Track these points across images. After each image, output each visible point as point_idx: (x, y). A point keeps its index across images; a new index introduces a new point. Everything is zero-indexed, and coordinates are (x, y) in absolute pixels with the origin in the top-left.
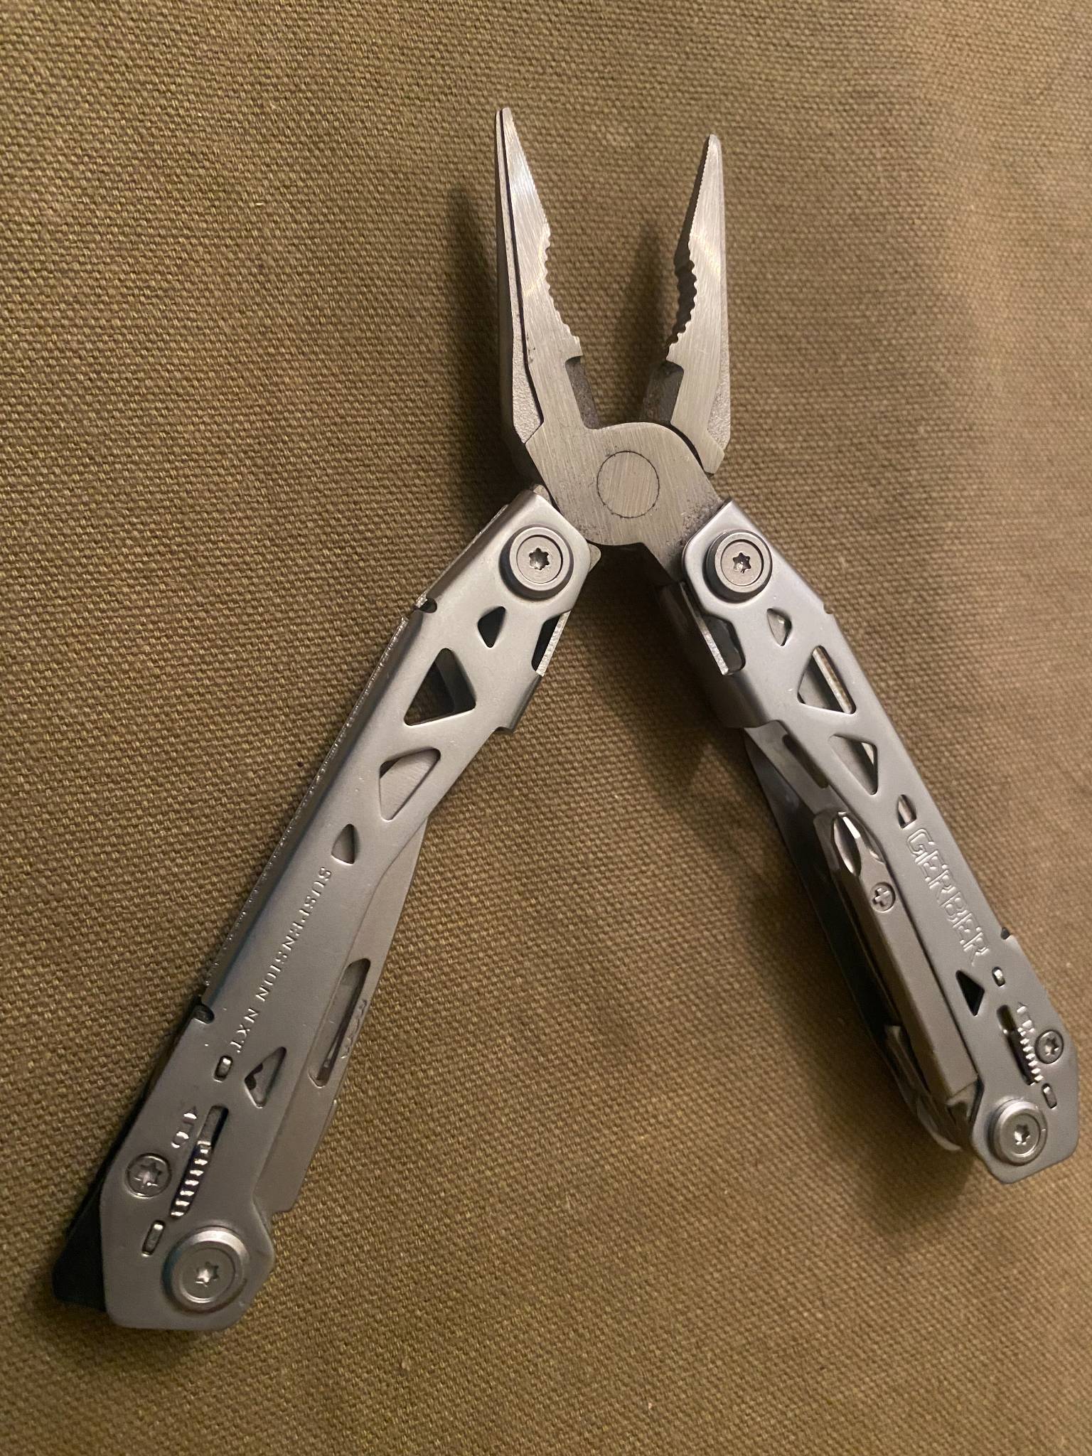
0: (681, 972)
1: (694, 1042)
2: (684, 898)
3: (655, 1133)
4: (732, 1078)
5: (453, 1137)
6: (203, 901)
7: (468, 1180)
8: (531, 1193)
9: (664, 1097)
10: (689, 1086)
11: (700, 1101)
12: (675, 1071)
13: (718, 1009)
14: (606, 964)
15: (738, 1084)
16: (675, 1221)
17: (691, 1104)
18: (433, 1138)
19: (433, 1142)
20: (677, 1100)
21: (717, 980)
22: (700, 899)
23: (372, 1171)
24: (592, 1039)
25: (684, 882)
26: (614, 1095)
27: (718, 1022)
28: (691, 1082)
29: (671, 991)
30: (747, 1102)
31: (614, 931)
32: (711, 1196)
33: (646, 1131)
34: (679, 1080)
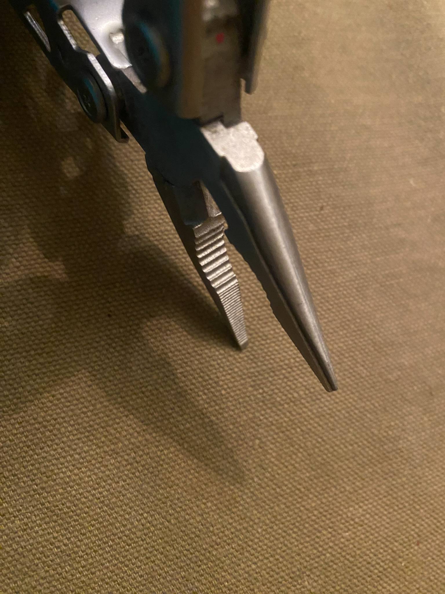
0: (356, 428)
1: (370, 470)
2: (351, 383)
3: (355, 530)
4: (396, 490)
5: (229, 544)
6: (56, 405)
7: (241, 572)
8: (282, 577)
9: (357, 507)
10: (371, 498)
11: (379, 507)
12: (361, 489)
13: (381, 449)
14: (309, 427)
15: (400, 494)
16: (374, 587)
17: (374, 509)
18: (216, 547)
19: (216, 550)
20: (365, 508)
21: (379, 431)
22: (361, 382)
23: (179, 573)
24: (308, 475)
25: (350, 373)
26: (326, 508)
27: (383, 456)
28: (372, 495)
29: (351, 440)
30: (407, 505)
31: (311, 406)
32: (394, 567)
33: (349, 530)
34: (364, 495)
